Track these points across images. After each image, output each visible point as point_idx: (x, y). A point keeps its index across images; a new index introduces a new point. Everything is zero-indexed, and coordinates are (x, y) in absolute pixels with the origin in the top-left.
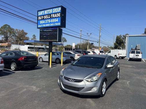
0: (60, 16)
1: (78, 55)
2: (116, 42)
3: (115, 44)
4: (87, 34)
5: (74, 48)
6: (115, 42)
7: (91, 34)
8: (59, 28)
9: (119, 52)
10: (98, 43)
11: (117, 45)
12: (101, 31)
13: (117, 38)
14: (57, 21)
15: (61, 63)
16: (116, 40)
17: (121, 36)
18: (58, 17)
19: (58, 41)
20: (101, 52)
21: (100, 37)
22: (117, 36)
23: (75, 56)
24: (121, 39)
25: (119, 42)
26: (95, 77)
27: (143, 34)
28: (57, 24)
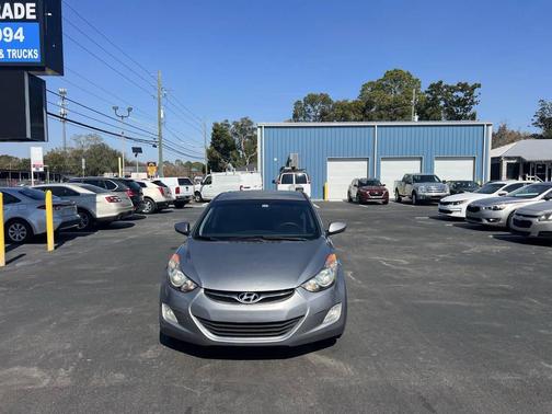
0: (34, 17)
1: (111, 200)
2: (213, 144)
3: (209, 153)
4: (115, 109)
5: (41, 170)
6: (209, 145)
7: (130, 110)
8: (29, 75)
9: (240, 181)
10: (155, 146)
11: (218, 155)
12: (163, 101)
13: (215, 131)
14: (22, 38)
15: (46, 242)
16: (213, 139)
17: (228, 126)
18: (24, 20)
19: (29, 136)
20: (182, 182)
21: (160, 124)
22: (216, 125)
23: (98, 205)
24: (230, 133)
25: (222, 146)
26: (325, 272)
27: (291, 121)
28: (16, 55)
